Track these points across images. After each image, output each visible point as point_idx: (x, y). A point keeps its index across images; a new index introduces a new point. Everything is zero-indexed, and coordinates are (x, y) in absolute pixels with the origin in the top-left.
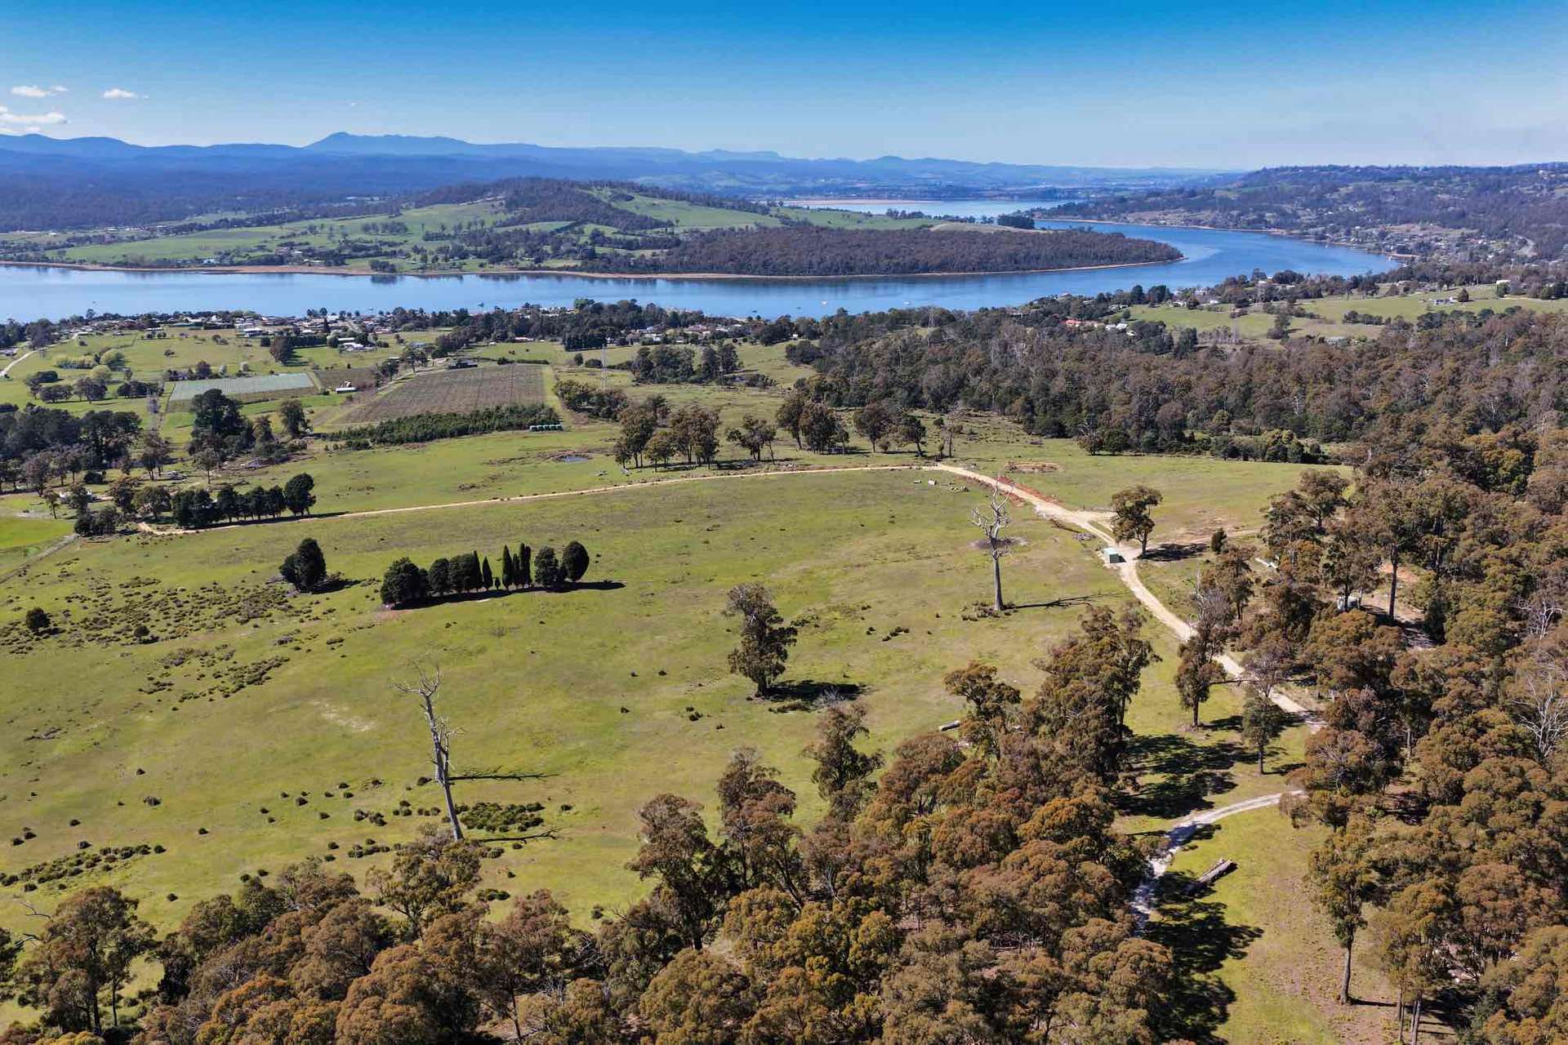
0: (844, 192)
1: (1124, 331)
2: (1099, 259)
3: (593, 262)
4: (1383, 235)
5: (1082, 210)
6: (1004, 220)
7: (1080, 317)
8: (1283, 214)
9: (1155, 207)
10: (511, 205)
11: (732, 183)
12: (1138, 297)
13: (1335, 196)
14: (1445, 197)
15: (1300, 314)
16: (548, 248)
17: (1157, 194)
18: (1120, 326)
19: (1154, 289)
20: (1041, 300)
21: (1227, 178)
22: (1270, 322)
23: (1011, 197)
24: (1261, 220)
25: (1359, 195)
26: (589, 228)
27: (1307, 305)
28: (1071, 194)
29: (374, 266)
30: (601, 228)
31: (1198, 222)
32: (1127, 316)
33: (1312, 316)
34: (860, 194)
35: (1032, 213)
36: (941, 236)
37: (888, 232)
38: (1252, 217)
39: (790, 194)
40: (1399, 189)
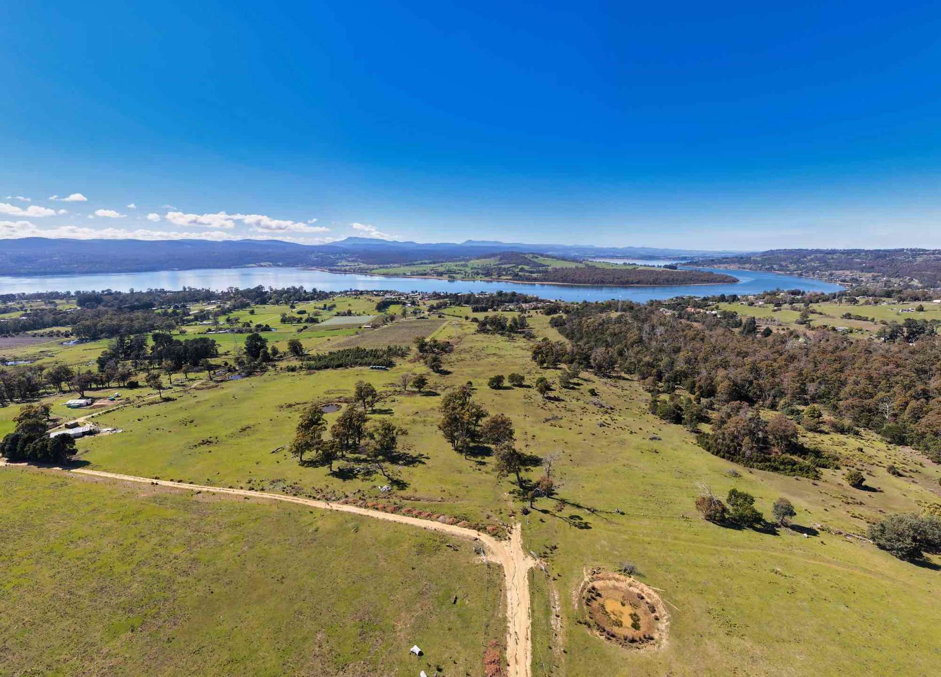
0: (612, 257)
1: (715, 315)
2: (703, 281)
3: (517, 277)
4: (831, 275)
5: (696, 263)
6: (666, 266)
7: (694, 306)
8: (781, 266)
9: (726, 263)
10: (501, 259)
11: (577, 254)
12: (723, 299)
13: (805, 259)
14: (858, 260)
15: (813, 312)
16: (504, 273)
17: (727, 258)
18: (714, 312)
19: (730, 296)
20: (677, 298)
21: (754, 254)
22: (797, 315)
23: (670, 259)
24: (772, 268)
25: (817, 259)
26: (520, 267)
27: (814, 306)
28: (692, 258)
29: (449, 277)
30: (524, 266)
31: (744, 268)
32: (717, 308)
33: (821, 314)
34: (617, 258)
35: (677, 264)
36: (640, 272)
37: (620, 270)
38: (767, 267)
39: (594, 258)
40: (835, 257)
